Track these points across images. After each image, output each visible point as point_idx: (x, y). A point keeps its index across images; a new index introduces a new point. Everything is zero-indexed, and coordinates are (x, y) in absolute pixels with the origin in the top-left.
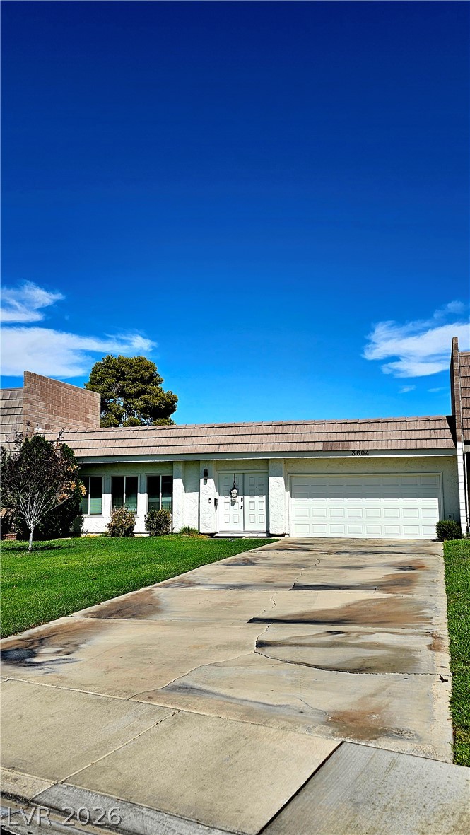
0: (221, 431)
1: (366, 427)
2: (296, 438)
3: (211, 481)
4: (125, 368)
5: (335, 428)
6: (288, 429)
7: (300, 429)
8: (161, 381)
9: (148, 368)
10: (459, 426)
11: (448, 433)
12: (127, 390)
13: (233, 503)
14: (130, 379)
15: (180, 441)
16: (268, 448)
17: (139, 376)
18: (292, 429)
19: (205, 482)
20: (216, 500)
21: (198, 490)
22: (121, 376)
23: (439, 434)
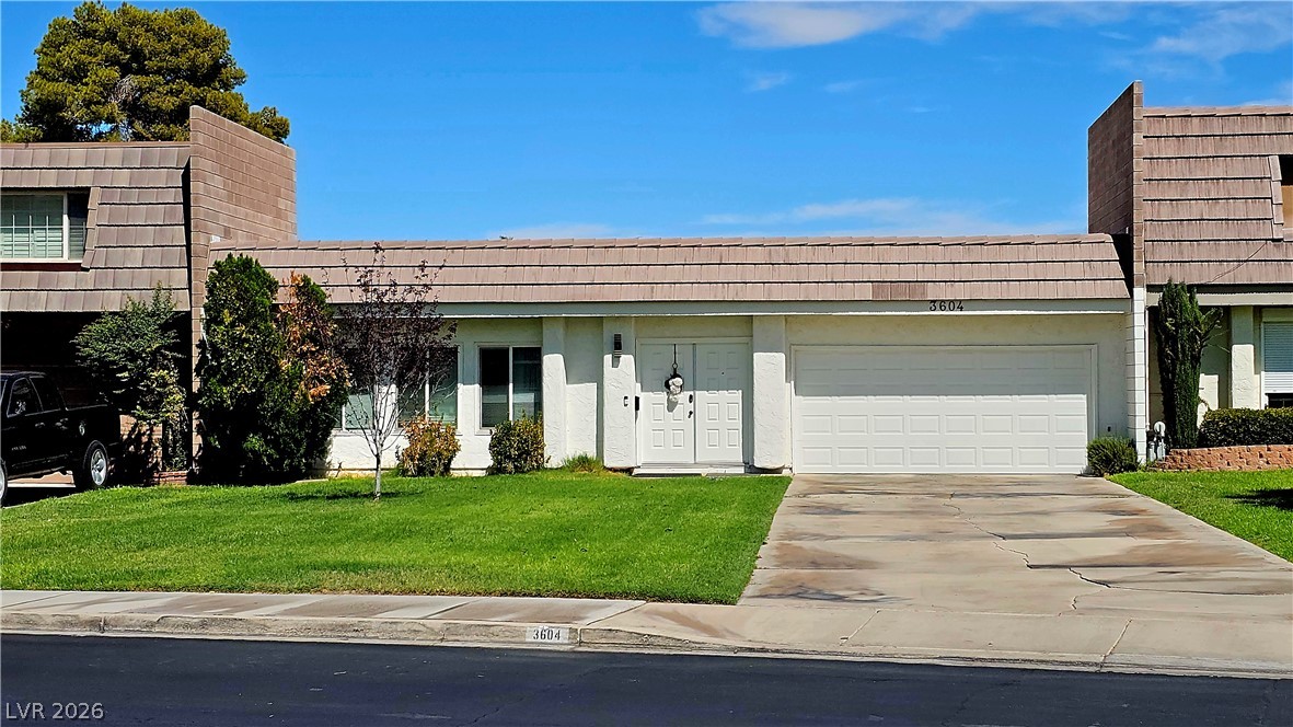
0: (652, 255)
1: (957, 254)
2: (816, 273)
3: (627, 360)
4: (144, 41)
5: (895, 254)
6: (795, 255)
7: (823, 254)
8: (239, 79)
9: (207, 42)
10: (1139, 257)
11: (1117, 270)
12: (153, 100)
13: (671, 406)
14: (159, 72)
15: (565, 275)
16: (758, 293)
17: (183, 61)
18: (805, 254)
19: (615, 363)
20: (637, 399)
21: (598, 378)
22: (135, 62)
23: (1101, 270)
